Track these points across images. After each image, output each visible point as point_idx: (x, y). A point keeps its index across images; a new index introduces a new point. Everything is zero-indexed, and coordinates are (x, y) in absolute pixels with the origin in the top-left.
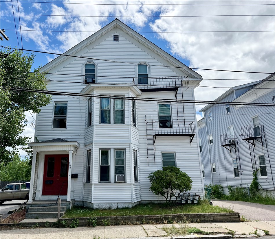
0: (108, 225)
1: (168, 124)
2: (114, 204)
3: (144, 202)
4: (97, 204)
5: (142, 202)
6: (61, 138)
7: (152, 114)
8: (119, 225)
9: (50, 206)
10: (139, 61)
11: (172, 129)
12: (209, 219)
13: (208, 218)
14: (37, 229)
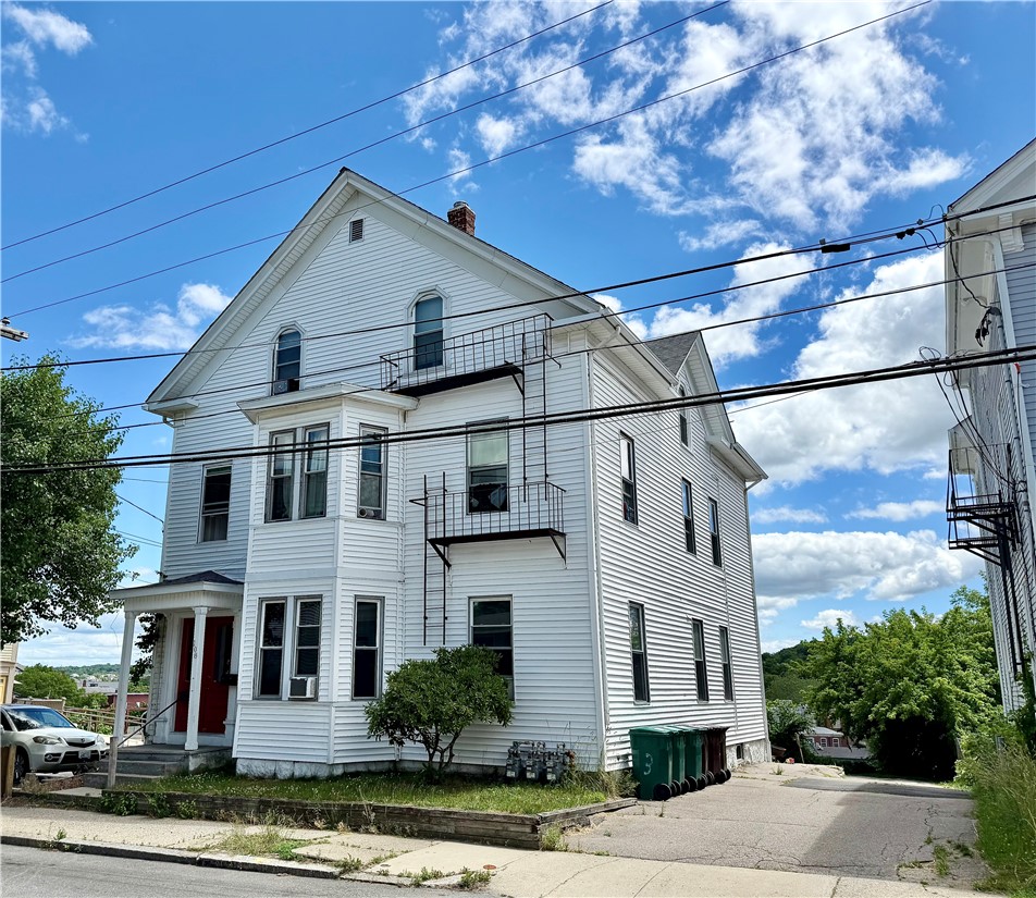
0: (189, 817)
1: (495, 498)
2: (284, 766)
3: (411, 765)
4: (246, 763)
5: (406, 765)
6: (212, 569)
7: (443, 468)
8: (215, 820)
9: (150, 759)
10: (415, 290)
11: (504, 515)
12: (443, 829)
13: (439, 824)
14: (71, 812)
